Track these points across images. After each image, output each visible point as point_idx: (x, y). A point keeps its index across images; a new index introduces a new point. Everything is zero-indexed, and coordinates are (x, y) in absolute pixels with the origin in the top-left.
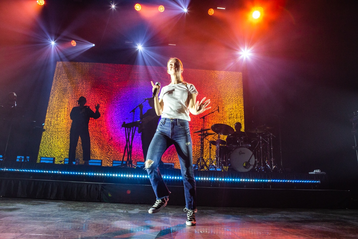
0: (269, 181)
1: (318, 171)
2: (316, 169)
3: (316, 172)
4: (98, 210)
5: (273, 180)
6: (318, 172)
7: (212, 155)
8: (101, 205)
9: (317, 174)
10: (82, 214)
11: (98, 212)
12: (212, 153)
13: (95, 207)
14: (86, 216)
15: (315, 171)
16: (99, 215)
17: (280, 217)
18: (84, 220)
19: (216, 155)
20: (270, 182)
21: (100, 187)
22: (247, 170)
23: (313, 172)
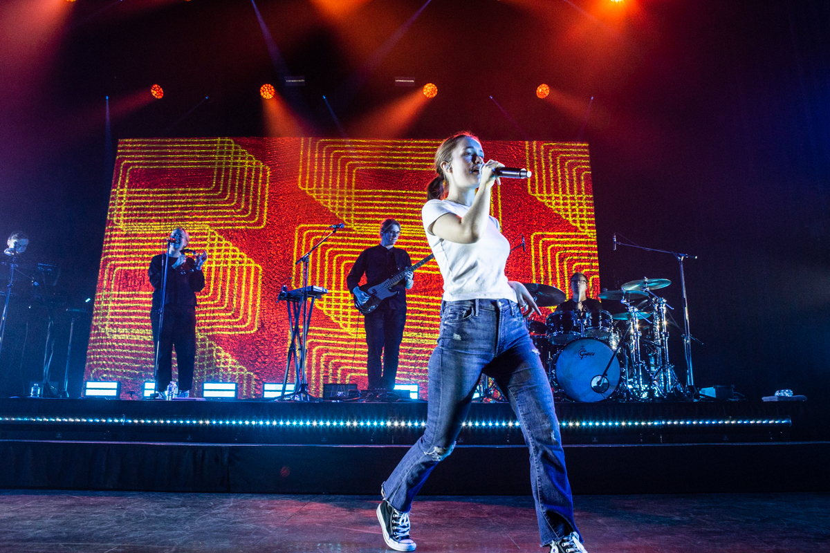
0: (656, 423)
1: (787, 393)
2: (780, 389)
3: (780, 397)
4: (216, 514)
5: (668, 421)
6: (787, 395)
8: (228, 501)
9: (782, 400)
10: (171, 529)
11: (214, 522)
13: (210, 507)
14: (181, 535)
15: (777, 394)
16: (215, 529)
17: (677, 521)
18: (173, 545)
20: (659, 425)
21: (226, 456)
22: (599, 397)
23: (772, 397)
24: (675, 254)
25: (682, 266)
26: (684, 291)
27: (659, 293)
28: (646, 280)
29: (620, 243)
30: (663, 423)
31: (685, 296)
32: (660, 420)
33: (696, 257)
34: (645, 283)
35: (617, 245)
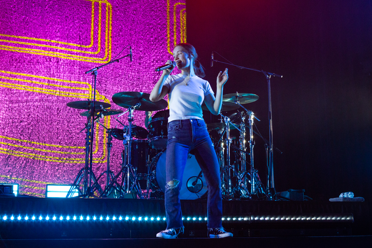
0: (245, 219)
1: (350, 195)
2: (343, 192)
3: (344, 198)
5: (255, 217)
6: (350, 196)
7: (112, 166)
9: (346, 201)
12: (112, 162)
15: (341, 196)
19: (123, 163)
20: (248, 221)
22: (194, 196)
23: (337, 198)
24: (264, 73)
25: (269, 83)
26: (270, 105)
27: (250, 107)
28: (238, 94)
29: (217, 61)
30: (252, 218)
31: (271, 110)
32: (249, 216)
33: (282, 77)
34: (237, 97)
35: (214, 62)
